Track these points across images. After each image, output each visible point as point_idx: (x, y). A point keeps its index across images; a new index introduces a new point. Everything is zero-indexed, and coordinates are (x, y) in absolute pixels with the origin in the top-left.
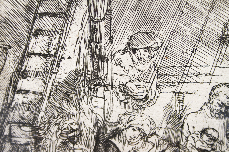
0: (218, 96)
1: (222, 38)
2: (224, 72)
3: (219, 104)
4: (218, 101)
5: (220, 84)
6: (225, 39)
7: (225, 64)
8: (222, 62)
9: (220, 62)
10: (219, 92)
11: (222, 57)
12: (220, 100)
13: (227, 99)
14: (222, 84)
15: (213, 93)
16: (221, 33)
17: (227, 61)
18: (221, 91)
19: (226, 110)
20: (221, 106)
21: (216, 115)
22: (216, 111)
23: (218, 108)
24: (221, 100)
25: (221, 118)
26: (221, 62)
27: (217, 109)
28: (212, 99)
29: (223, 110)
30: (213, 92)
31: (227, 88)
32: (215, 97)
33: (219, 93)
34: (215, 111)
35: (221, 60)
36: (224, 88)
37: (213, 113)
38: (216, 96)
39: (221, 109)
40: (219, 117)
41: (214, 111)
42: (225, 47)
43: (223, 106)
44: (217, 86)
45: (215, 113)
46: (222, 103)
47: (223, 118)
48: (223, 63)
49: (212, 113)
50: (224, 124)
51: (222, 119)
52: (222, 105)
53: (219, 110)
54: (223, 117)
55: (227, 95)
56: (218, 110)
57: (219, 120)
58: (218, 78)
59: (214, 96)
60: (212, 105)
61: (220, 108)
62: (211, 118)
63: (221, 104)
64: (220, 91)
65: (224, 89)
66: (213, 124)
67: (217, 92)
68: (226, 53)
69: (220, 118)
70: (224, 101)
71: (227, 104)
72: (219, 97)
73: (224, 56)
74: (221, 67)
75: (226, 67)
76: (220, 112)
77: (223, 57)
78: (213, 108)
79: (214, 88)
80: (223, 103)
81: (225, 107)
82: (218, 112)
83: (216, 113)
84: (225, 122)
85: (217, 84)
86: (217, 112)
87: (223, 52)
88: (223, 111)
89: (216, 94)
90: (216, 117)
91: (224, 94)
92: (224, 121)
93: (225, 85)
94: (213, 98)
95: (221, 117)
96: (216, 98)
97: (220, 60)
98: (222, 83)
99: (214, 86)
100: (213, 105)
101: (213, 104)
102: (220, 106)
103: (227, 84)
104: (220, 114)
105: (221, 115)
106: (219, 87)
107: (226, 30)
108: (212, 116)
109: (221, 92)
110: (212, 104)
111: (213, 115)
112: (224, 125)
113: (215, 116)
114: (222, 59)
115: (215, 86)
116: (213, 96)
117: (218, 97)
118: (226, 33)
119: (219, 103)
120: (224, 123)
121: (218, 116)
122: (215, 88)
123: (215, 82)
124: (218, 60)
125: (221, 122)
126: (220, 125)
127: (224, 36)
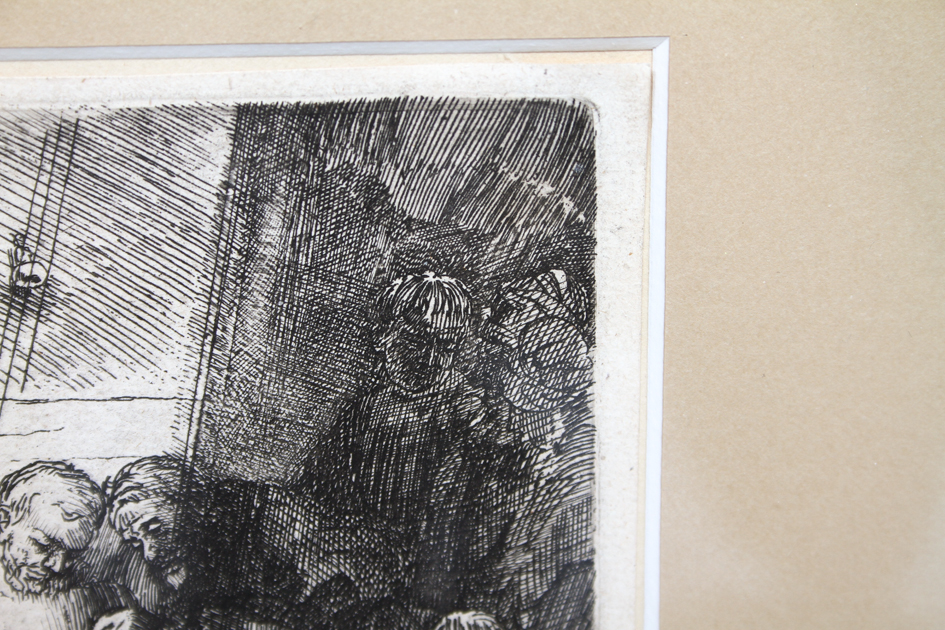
0: (29, 511)
1: (14, 289)
2: (38, 419)
3: (36, 542)
4: (29, 532)
5: (31, 465)
6: (27, 292)
7: (38, 387)
8: (26, 380)
9: (17, 381)
10: (29, 496)
11: (22, 364)
12: (37, 529)
13: (67, 523)
14: (39, 465)
15: (8, 503)
16: (7, 272)
17: (44, 376)
18: (38, 494)
19: (67, 565)
20: (46, 550)
21: (31, 584)
22: (28, 569)
23: (37, 558)
24: (42, 528)
25: (51, 597)
26: (21, 381)
27: (30, 562)
28: (6, 527)
29: (57, 562)
30: (6, 498)
31: (61, 479)
32: (16, 515)
33: (30, 502)
34: (24, 570)
35: (23, 374)
36: (49, 480)
37: (18, 579)
38: (21, 513)
39: (47, 560)
40: (43, 593)
41: (20, 571)
42: (31, 322)
43: (53, 551)
44: (19, 476)
45: (25, 579)
46: (48, 537)
47: (62, 597)
48: (30, 384)
49: (14, 579)
50: (66, 616)
51: (54, 599)
52: (49, 546)
53: (39, 565)
54: (58, 590)
55: (62, 505)
56: (34, 565)
57: (45, 603)
58: (17, 445)
59: (13, 514)
60: (9, 549)
61: (42, 557)
62: (13, 599)
63: (43, 541)
64: (35, 494)
65: (47, 484)
66: (23, 621)
67: (24, 498)
68: (37, 347)
69: (48, 595)
70: (55, 532)
71: (67, 541)
72: (32, 515)
73: (30, 357)
74: (24, 402)
75: (47, 401)
76: (44, 573)
77: (29, 363)
78: (15, 560)
79: (7, 482)
80: (52, 537)
81: (61, 552)
82: (36, 573)
83: (29, 579)
84: (70, 608)
85: (17, 467)
86: (32, 575)
87: (25, 342)
88: (57, 568)
89: (21, 506)
90: (29, 591)
91: (49, 503)
92: (64, 607)
93: (51, 470)
94: (8, 523)
95: (52, 591)
96: (23, 522)
97: (15, 373)
98: (35, 464)
99: (6, 477)
100: (12, 547)
101: (11, 544)
102: (42, 548)
103: (58, 466)
104: (47, 581)
105: (51, 582)
106: (29, 478)
107: (26, 258)
108: (14, 589)
109: (37, 497)
110: (7, 544)
111: (19, 587)
112: (68, 622)
113: (26, 589)
114: (26, 372)
115: (11, 475)
116: (7, 513)
117: (27, 515)
118: (26, 270)
119: (34, 539)
120: (66, 612)
121: (38, 588)
122: (13, 481)
123: (8, 460)
124: (8, 374)
125: (54, 609)
126: (52, 622)
127: (20, 283)
